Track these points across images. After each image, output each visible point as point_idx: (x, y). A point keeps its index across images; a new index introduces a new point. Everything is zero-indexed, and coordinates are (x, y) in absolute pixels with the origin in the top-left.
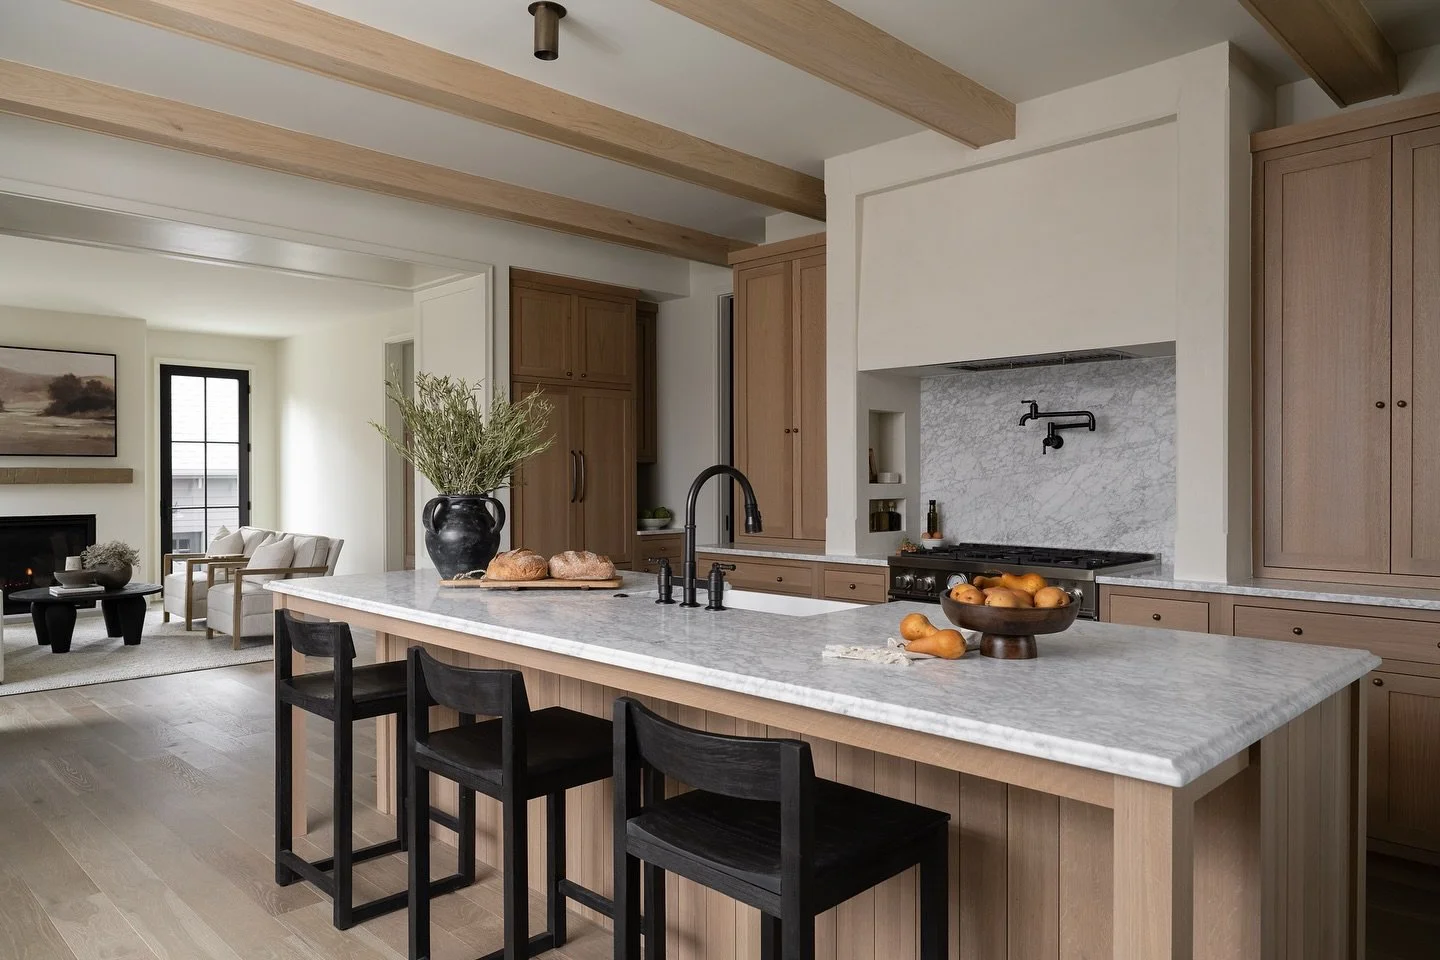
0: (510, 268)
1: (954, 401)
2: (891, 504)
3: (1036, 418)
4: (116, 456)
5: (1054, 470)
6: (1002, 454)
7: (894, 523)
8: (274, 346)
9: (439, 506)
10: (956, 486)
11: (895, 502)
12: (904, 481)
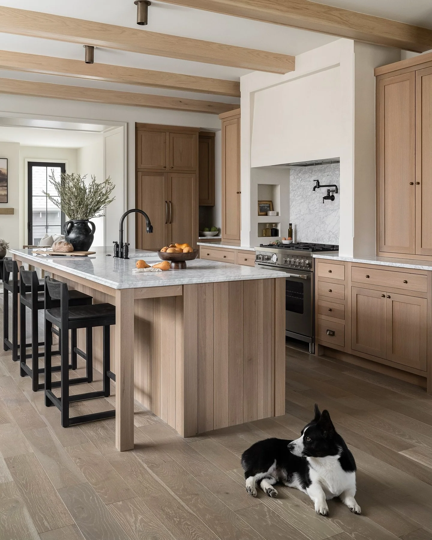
0: (136, 123)
1: (301, 179)
2: (274, 225)
3: (318, 187)
4: (7, 203)
5: (332, 210)
6: (316, 203)
7: (275, 233)
8: (76, 152)
9: (70, 224)
10: (301, 217)
11: (276, 224)
12: (280, 215)
